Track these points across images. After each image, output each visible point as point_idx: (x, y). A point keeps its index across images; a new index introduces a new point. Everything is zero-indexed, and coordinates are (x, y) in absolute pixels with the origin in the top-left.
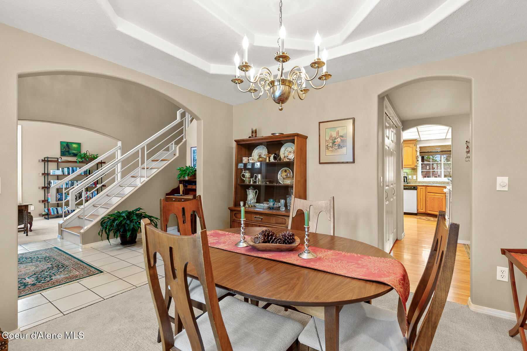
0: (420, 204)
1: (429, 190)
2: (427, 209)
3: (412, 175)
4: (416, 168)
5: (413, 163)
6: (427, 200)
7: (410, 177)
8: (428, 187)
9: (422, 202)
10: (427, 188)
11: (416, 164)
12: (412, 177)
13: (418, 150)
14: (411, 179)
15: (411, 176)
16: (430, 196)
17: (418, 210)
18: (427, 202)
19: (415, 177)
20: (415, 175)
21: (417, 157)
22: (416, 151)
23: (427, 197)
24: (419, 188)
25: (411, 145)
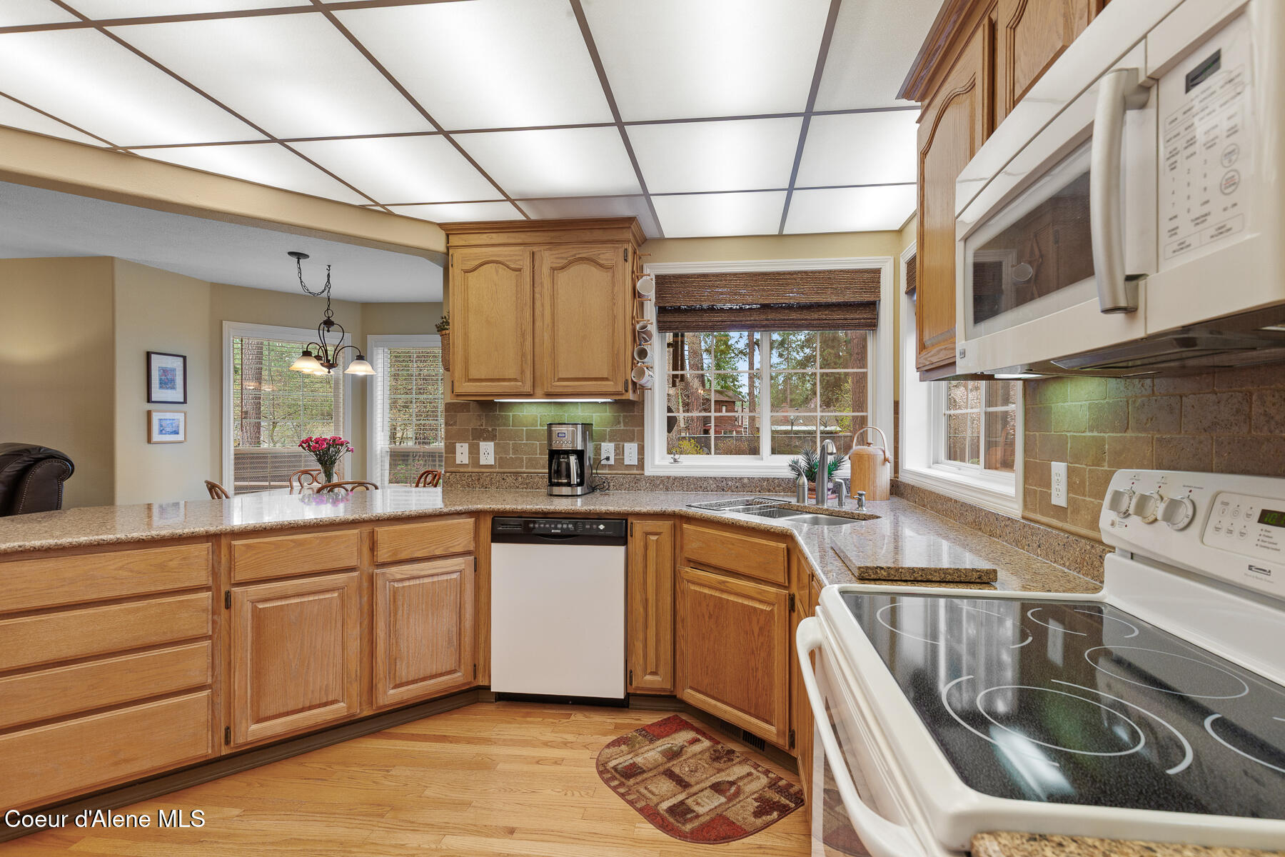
0: (641, 636)
1: (695, 545)
2: (679, 674)
3: (620, 438)
4: (631, 396)
5: (615, 367)
6: (681, 613)
7: (608, 449)
8: (685, 526)
9: (652, 623)
10: (681, 529)
11: (632, 376)
12: (620, 452)
13: (648, 288)
14: (612, 462)
15: (612, 445)
16: (697, 588)
17: (629, 676)
18: (680, 632)
19: (631, 456)
20: (632, 440)
21: (639, 337)
22: (636, 294)
23: (683, 592)
24: (638, 527)
25: (608, 255)
